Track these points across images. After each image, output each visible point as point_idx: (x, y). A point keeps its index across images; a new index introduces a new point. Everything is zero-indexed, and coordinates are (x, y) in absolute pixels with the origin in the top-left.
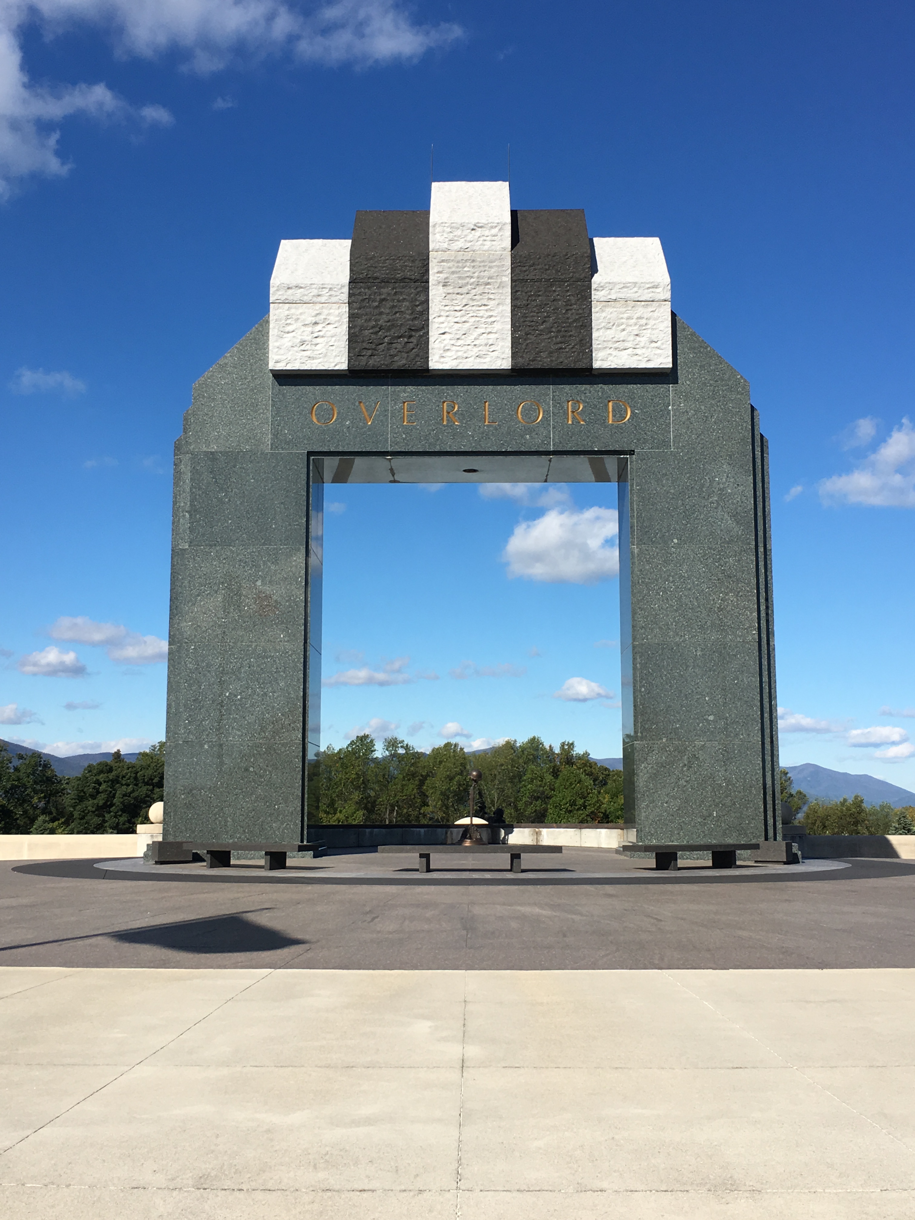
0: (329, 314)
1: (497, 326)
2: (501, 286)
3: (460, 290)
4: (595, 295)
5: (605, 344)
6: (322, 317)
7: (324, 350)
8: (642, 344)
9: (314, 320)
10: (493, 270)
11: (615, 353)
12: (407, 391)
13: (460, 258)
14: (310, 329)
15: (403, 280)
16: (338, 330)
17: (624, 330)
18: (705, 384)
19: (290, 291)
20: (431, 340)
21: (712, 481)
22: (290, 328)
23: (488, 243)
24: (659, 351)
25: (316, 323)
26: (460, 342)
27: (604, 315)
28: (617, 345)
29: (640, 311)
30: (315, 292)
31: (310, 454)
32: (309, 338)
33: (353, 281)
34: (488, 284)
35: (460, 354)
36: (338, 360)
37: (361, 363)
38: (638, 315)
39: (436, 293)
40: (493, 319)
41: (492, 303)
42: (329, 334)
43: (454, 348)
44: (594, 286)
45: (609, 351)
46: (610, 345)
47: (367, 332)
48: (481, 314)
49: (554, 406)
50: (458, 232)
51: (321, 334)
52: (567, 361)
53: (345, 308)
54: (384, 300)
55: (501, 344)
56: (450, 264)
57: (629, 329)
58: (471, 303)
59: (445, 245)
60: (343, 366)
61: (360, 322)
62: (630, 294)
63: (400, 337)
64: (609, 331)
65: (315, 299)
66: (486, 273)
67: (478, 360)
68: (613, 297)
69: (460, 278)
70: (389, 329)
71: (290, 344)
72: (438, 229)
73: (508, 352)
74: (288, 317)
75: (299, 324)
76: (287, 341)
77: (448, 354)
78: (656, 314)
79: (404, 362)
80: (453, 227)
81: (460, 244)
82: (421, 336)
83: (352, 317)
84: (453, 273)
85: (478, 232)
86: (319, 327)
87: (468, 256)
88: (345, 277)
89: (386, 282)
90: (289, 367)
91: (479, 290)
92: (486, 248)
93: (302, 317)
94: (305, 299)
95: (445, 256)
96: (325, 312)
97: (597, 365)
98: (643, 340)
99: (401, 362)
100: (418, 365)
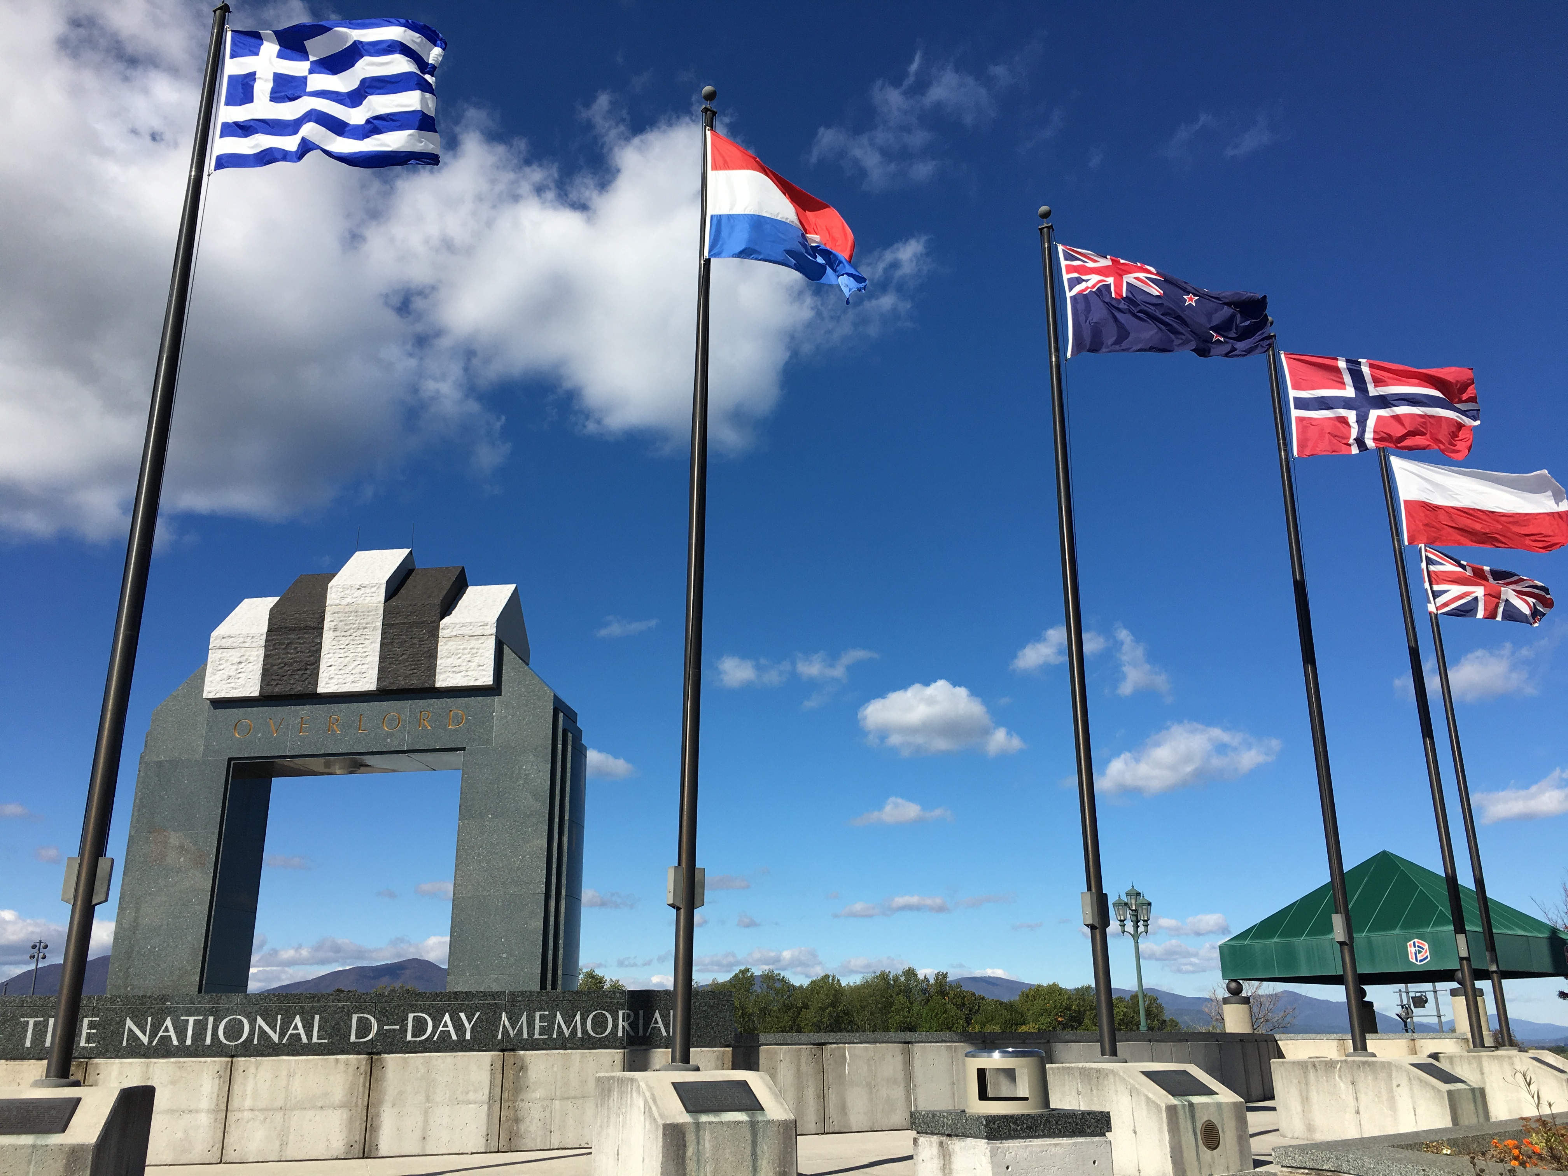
0: (250, 656)
1: (369, 659)
2: (375, 629)
3: (345, 634)
4: (442, 633)
5: (446, 669)
6: (245, 658)
7: (243, 683)
8: (472, 668)
9: (238, 660)
10: (370, 618)
11: (451, 675)
12: (305, 710)
13: (347, 610)
14: (235, 667)
15: (306, 627)
16: (255, 667)
17: (460, 658)
18: (521, 695)
19: (224, 640)
20: (321, 671)
21: (520, 768)
22: (221, 667)
23: (368, 599)
24: (484, 673)
25: (240, 663)
26: (342, 672)
27: (446, 647)
28: (454, 669)
29: (474, 643)
30: (242, 640)
31: (229, 759)
32: (233, 673)
33: (270, 630)
34: (365, 628)
35: (340, 681)
36: (252, 689)
37: (269, 690)
38: (471, 646)
39: (328, 636)
40: (366, 654)
41: (367, 642)
42: (249, 670)
43: (337, 677)
44: (441, 626)
45: (448, 674)
46: (449, 669)
47: (275, 667)
48: (358, 650)
49: (410, 716)
50: (347, 592)
51: (243, 670)
52: (417, 682)
53: (262, 650)
54: (290, 643)
55: (370, 672)
56: (339, 615)
57: (464, 657)
58: (352, 643)
59: (338, 601)
60: (256, 693)
61: (270, 660)
62: (466, 631)
63: (299, 670)
64: (449, 660)
65: (241, 645)
66: (365, 621)
67: (353, 685)
68: (454, 634)
69: (345, 625)
70: (291, 665)
71: (220, 679)
72: (334, 590)
73: (375, 678)
74: (220, 659)
75: (229, 664)
76: (219, 676)
77: (333, 681)
78: (484, 645)
79: (300, 688)
80: (345, 588)
81: (349, 600)
82: (314, 669)
83: (266, 656)
84: (341, 621)
85: (363, 590)
86: (242, 666)
87: (353, 608)
88: (265, 629)
89: (292, 630)
90: (217, 696)
91: (359, 632)
92: (366, 602)
93: (231, 658)
94: (235, 645)
95: (336, 609)
96: (248, 654)
97: (438, 685)
98: (473, 665)
99: (298, 689)
100: (310, 690)
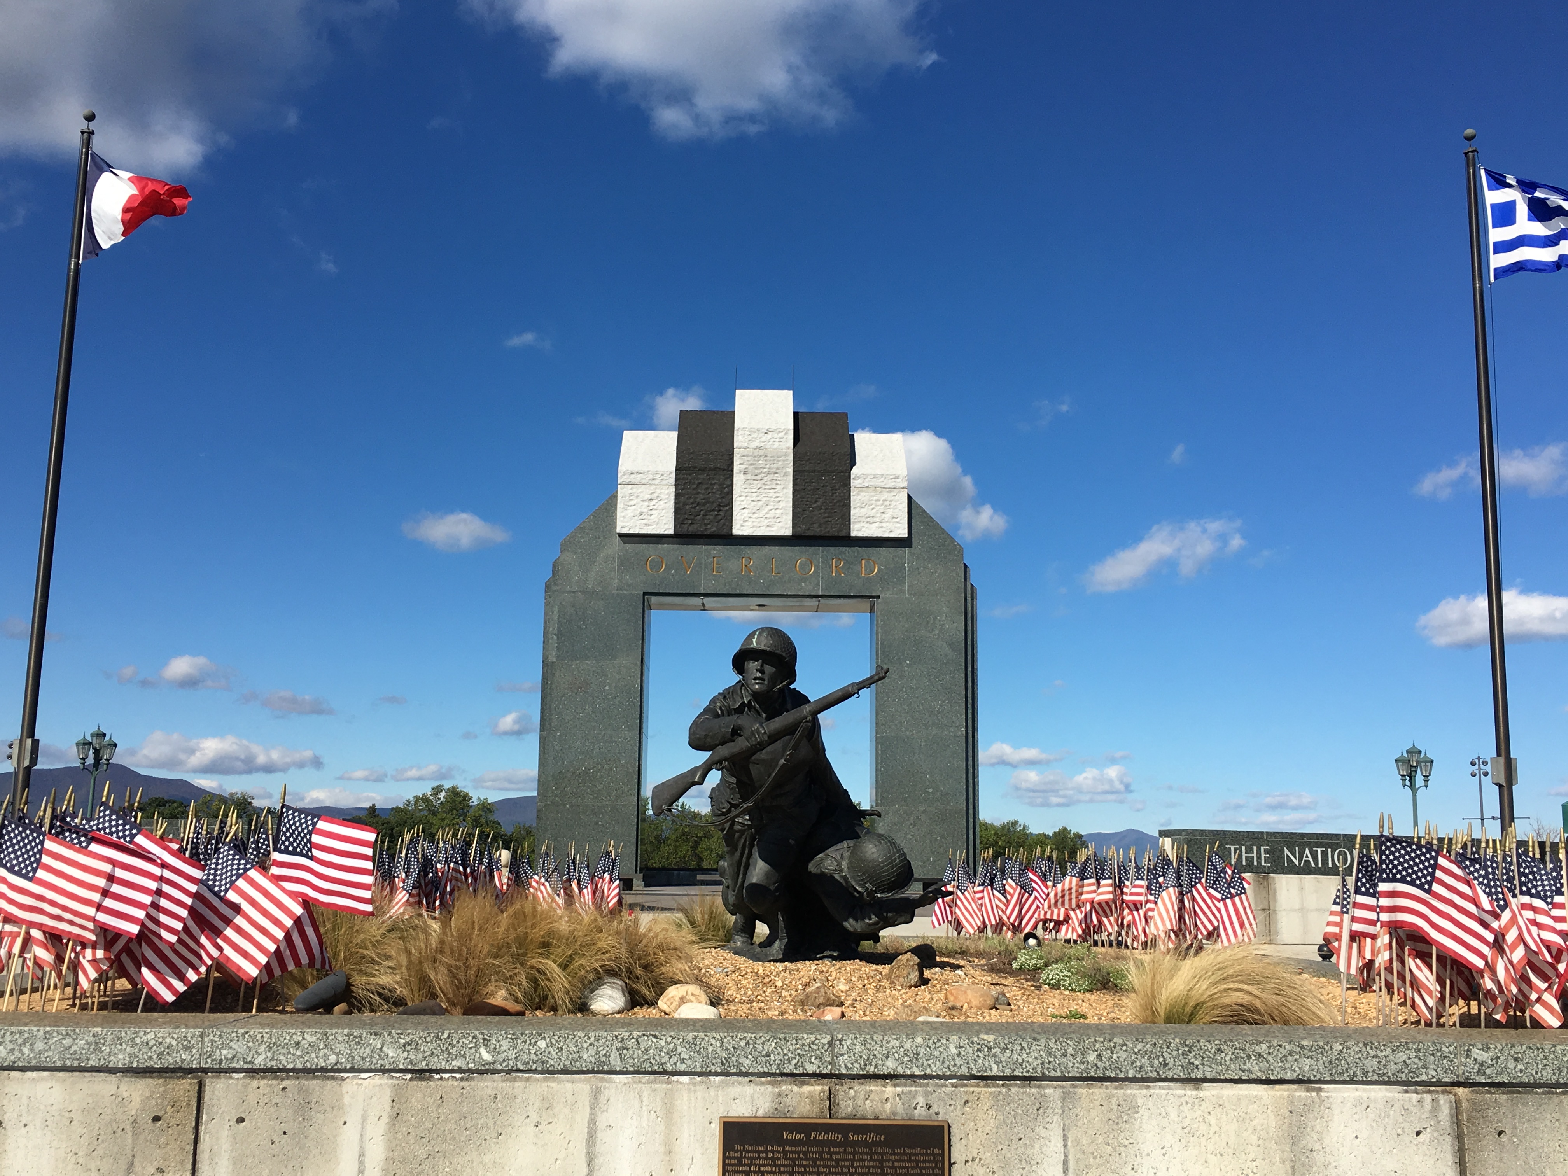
0: (661, 493)
1: (782, 505)
2: (785, 474)
3: (756, 478)
4: (853, 483)
5: (860, 519)
6: (656, 495)
7: (656, 520)
8: (886, 520)
9: (650, 497)
10: (780, 463)
11: (866, 525)
12: (716, 550)
13: (756, 454)
14: (646, 504)
15: (715, 469)
16: (667, 505)
17: (873, 509)
18: (931, 548)
19: (633, 476)
20: (735, 513)
21: (935, 619)
22: (632, 503)
23: (777, 444)
24: (899, 525)
25: (651, 500)
26: (756, 515)
27: (859, 497)
28: (868, 520)
29: (886, 495)
30: (651, 477)
31: (645, 594)
32: (645, 510)
33: (678, 469)
34: (777, 473)
35: (755, 524)
36: (666, 527)
37: (685, 529)
38: (883, 498)
39: (738, 479)
40: (779, 499)
41: (778, 487)
42: (660, 508)
43: (751, 520)
44: (852, 477)
45: (864, 524)
46: (863, 519)
47: (687, 507)
48: (771, 495)
49: (823, 562)
50: (755, 435)
51: (655, 507)
52: (832, 530)
53: (673, 489)
54: (700, 483)
55: (784, 517)
56: (749, 458)
57: (878, 508)
58: (764, 487)
59: (746, 445)
60: (670, 531)
61: (682, 499)
62: (879, 483)
63: (711, 511)
64: (863, 510)
65: (651, 482)
66: (775, 466)
67: (769, 529)
68: (867, 485)
69: (756, 468)
70: (704, 505)
71: (632, 514)
72: (741, 432)
73: (790, 523)
74: (631, 495)
75: (639, 500)
76: (630, 512)
77: (747, 524)
78: (896, 498)
79: (714, 529)
80: (752, 432)
81: (756, 444)
82: (727, 511)
83: (677, 496)
84: (751, 464)
85: (770, 435)
86: (653, 502)
87: (762, 452)
88: (672, 466)
89: (703, 470)
90: (631, 531)
91: (770, 477)
92: (775, 447)
93: (641, 495)
94: (644, 481)
95: (745, 452)
96: (658, 491)
97: (853, 534)
98: (887, 516)
99: (712, 529)
100: (725, 532)
